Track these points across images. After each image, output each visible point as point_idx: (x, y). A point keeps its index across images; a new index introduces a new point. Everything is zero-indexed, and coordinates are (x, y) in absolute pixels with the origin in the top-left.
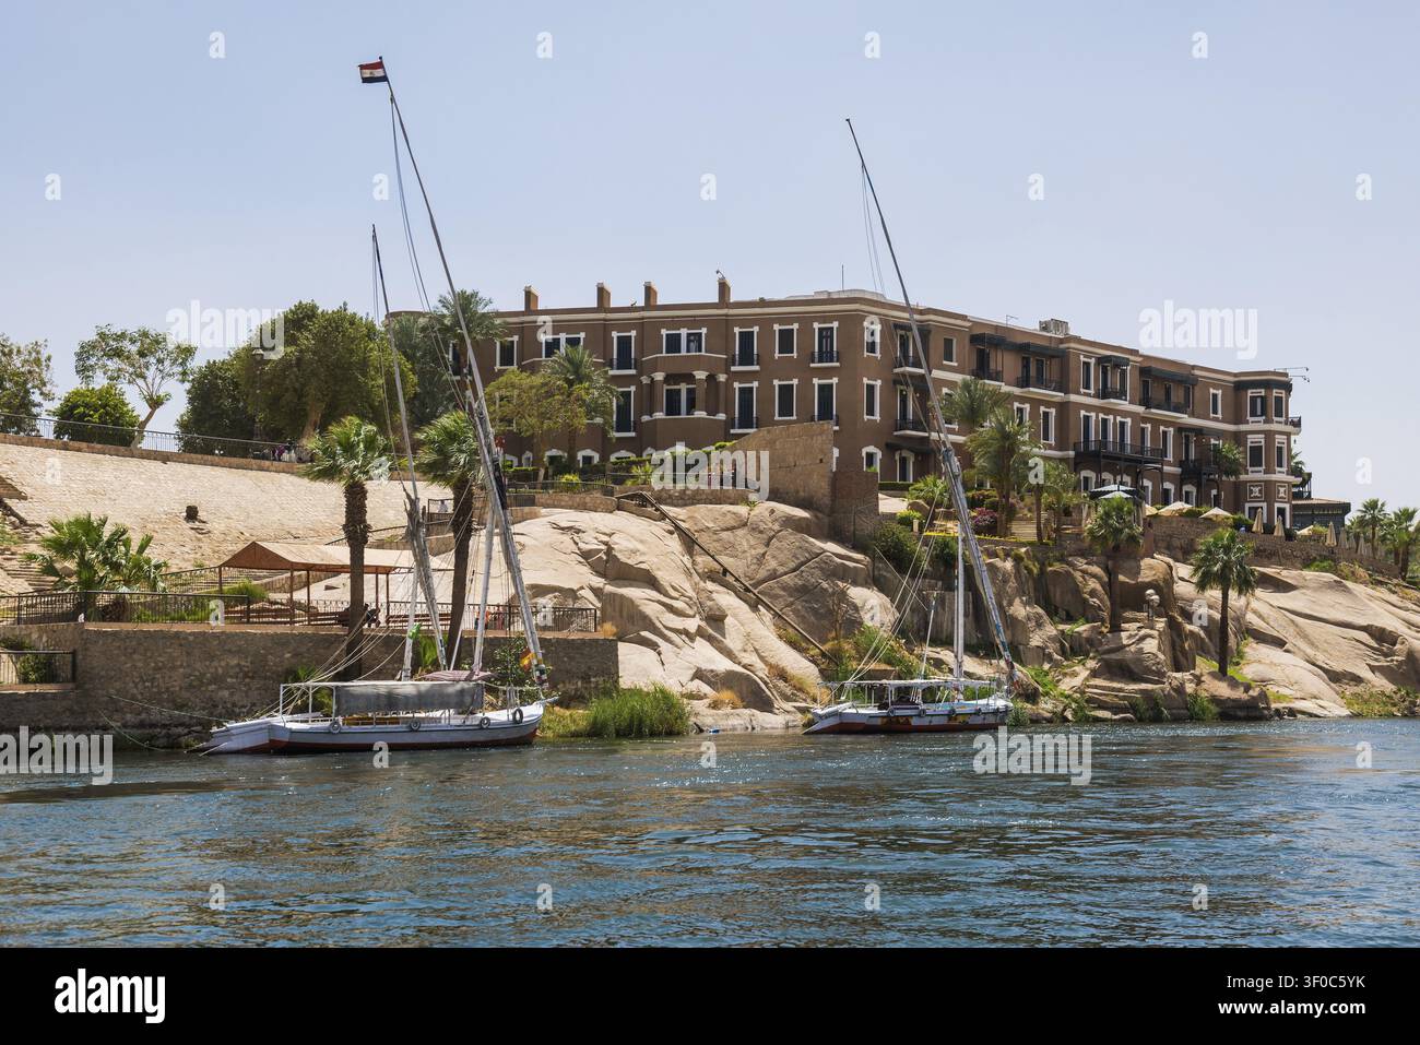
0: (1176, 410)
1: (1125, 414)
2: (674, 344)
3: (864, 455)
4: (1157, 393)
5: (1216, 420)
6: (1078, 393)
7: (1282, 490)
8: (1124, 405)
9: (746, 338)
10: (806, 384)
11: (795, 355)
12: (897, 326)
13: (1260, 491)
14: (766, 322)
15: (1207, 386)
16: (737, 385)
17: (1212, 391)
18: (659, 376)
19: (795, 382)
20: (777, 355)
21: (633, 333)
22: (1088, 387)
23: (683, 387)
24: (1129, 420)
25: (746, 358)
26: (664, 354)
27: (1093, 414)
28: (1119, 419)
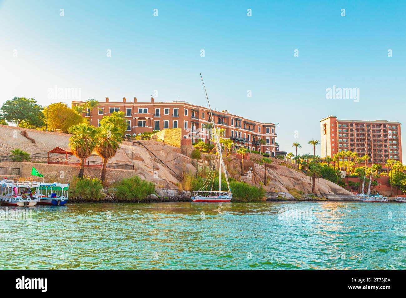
0: (251, 130)
1: (240, 131)
2: (141, 111)
3: (184, 137)
4: (247, 127)
5: (259, 133)
6: (230, 126)
7: (273, 148)
8: (241, 129)
9: (157, 111)
10: (171, 121)
11: (169, 115)
12: (191, 110)
13: (269, 149)
14: (162, 107)
15: (258, 126)
16: (155, 121)
17: (259, 127)
18: (137, 118)
19: (168, 120)
20: (164, 114)
21: (131, 108)
22: (232, 125)
23: (143, 121)
24: (241, 132)
25: (157, 115)
26: (138, 113)
27: (234, 131)
28: (239, 132)
